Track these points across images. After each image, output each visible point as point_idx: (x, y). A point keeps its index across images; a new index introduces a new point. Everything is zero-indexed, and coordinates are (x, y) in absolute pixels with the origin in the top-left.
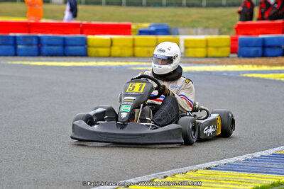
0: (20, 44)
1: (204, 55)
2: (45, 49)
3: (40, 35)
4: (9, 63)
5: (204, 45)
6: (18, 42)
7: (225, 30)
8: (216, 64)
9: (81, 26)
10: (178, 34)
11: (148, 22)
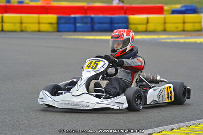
0: (79, 23)
2: (97, 26)
3: (93, 16)
4: (69, 37)
6: (77, 21)
9: (125, 8)
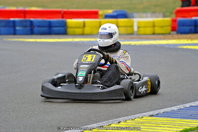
0: (18, 26)
1: (152, 32)
2: (36, 29)
3: (32, 19)
4: (10, 40)
5: (152, 25)
6: (17, 24)
7: (167, 14)
8: (160, 39)
9: (62, 12)
10: (133, 17)
11: (111, 9)
